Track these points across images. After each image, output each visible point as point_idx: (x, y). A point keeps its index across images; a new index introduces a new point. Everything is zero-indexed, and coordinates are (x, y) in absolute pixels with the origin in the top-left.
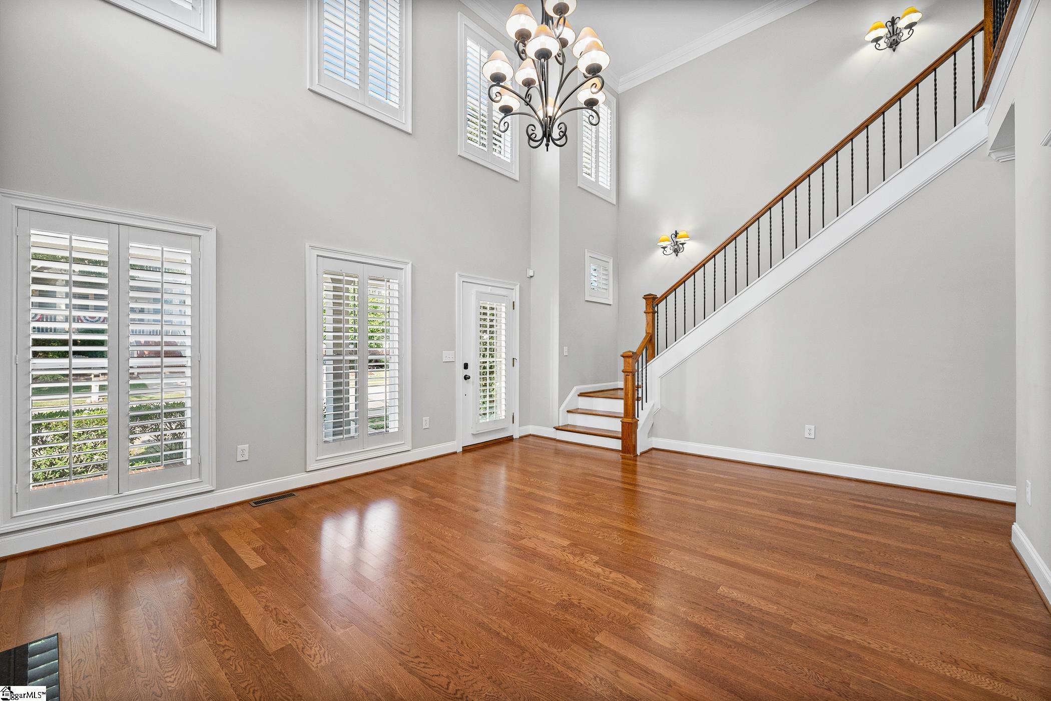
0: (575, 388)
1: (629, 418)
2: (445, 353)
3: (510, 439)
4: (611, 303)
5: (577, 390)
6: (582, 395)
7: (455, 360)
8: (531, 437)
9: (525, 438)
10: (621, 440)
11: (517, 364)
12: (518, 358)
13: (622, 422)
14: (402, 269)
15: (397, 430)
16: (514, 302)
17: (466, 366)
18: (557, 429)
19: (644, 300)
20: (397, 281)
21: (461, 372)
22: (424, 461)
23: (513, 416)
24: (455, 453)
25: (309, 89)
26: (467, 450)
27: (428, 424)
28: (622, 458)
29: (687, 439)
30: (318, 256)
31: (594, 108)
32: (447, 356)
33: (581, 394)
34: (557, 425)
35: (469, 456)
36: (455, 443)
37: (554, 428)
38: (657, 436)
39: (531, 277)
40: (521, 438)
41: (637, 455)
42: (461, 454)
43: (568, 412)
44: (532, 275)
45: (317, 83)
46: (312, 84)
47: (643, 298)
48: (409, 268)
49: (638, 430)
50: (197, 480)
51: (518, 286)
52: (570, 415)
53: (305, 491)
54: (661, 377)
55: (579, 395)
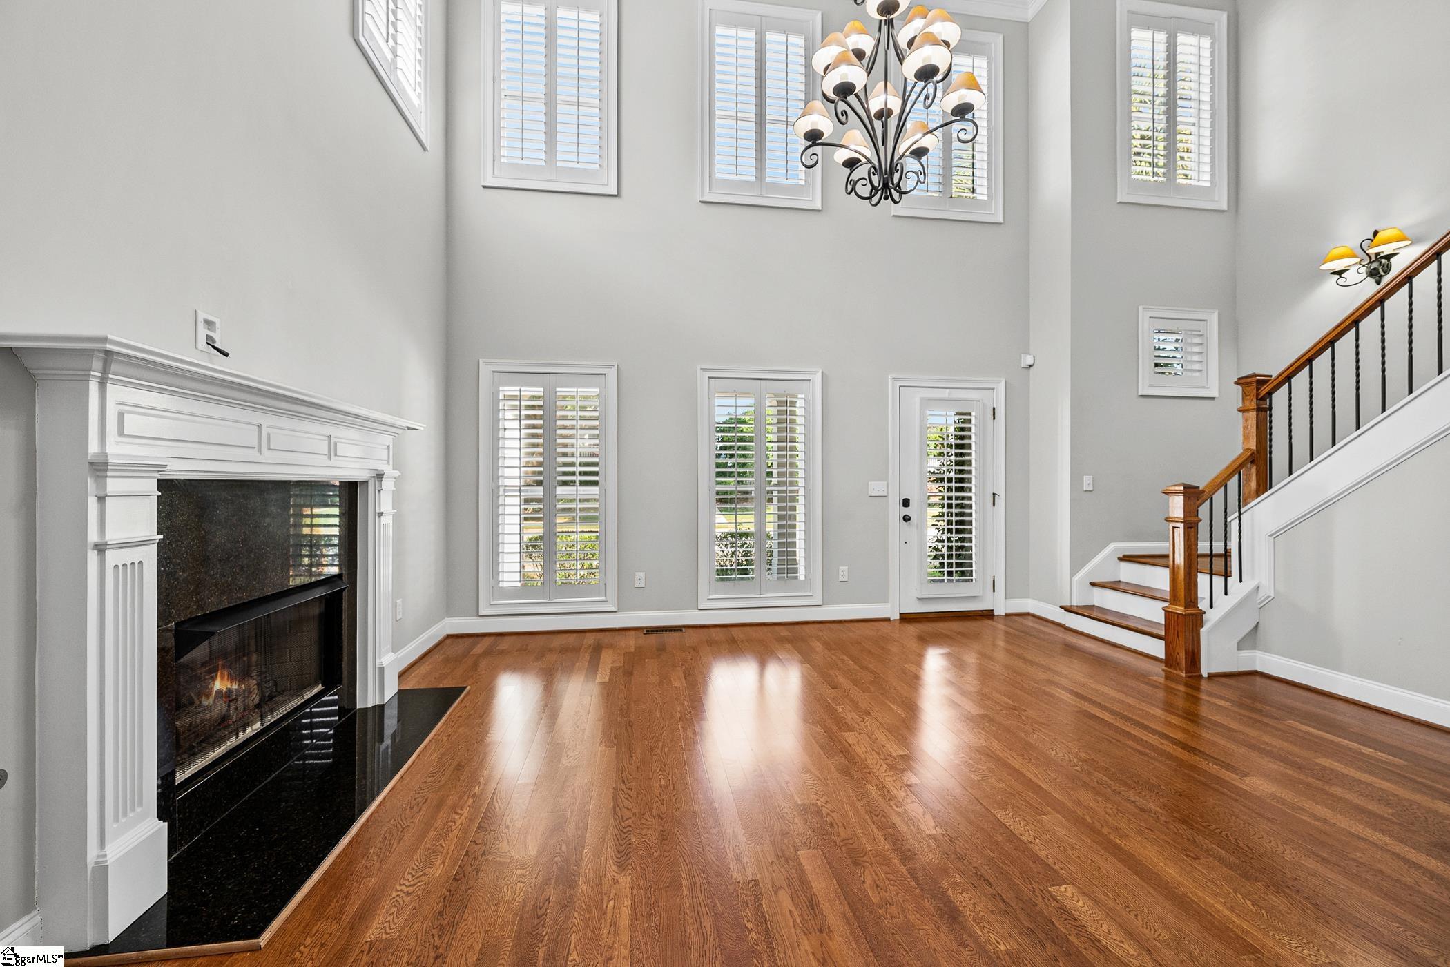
0: (1112, 546)
1: (1179, 606)
2: (872, 485)
3: (989, 615)
4: (1215, 394)
5: (1116, 549)
6: (1127, 558)
7: (888, 493)
8: (1030, 618)
9: (1017, 618)
10: (1164, 642)
11: (1000, 502)
12: (1001, 492)
13: (1166, 611)
14: (809, 380)
15: (804, 578)
16: (994, 409)
17: (906, 503)
18: (1068, 609)
19: (1240, 388)
20: (803, 396)
21: (897, 511)
22: (840, 622)
23: (994, 581)
24: (888, 620)
25: (701, 202)
26: (906, 618)
27: (847, 575)
28: (1167, 678)
29: (1337, 667)
30: (709, 378)
31: (968, 116)
32: (876, 488)
33: (1125, 556)
34: (1067, 604)
35: (912, 629)
36: (888, 606)
37: (1061, 607)
38: (1267, 650)
39: (1030, 366)
40: (1007, 615)
41: (1201, 676)
42: (898, 622)
43: (1093, 584)
44: (1031, 363)
45: (708, 191)
46: (702, 195)
47: (1236, 383)
48: (817, 379)
49: (1202, 630)
50: (603, 599)
51: (1003, 383)
52: (1096, 590)
53: (694, 630)
54: (1275, 535)
55: (1120, 559)
